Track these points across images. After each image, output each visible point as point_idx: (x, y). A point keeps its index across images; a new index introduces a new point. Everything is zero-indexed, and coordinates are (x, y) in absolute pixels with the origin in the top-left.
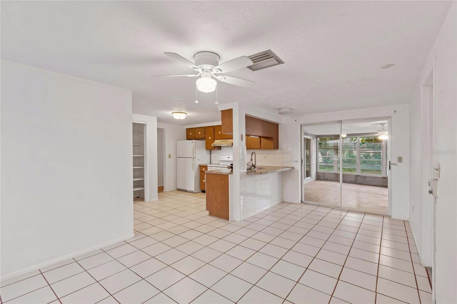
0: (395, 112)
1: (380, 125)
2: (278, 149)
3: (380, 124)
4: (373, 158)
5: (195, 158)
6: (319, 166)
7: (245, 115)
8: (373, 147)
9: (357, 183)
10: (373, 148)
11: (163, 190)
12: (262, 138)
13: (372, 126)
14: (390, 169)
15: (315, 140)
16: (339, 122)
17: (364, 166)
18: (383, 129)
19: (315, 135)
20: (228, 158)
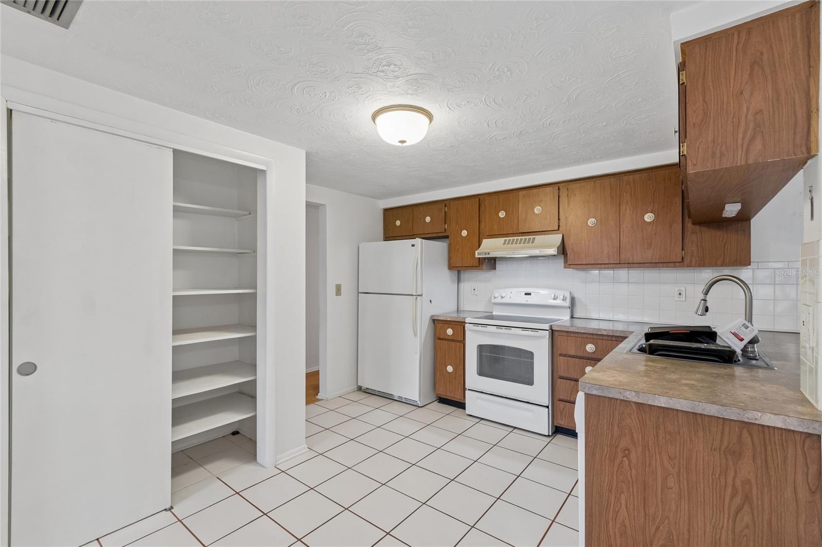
5: (421, 295)
11: (319, 391)
20: (526, 294)
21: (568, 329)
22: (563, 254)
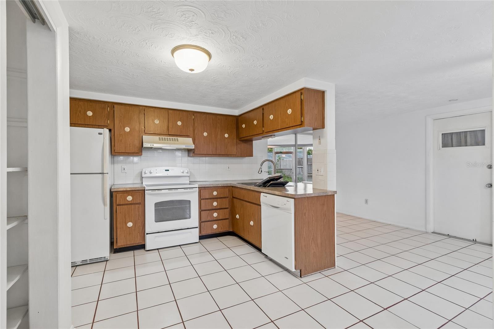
5: (108, 173)
20: (166, 170)
21: (206, 185)
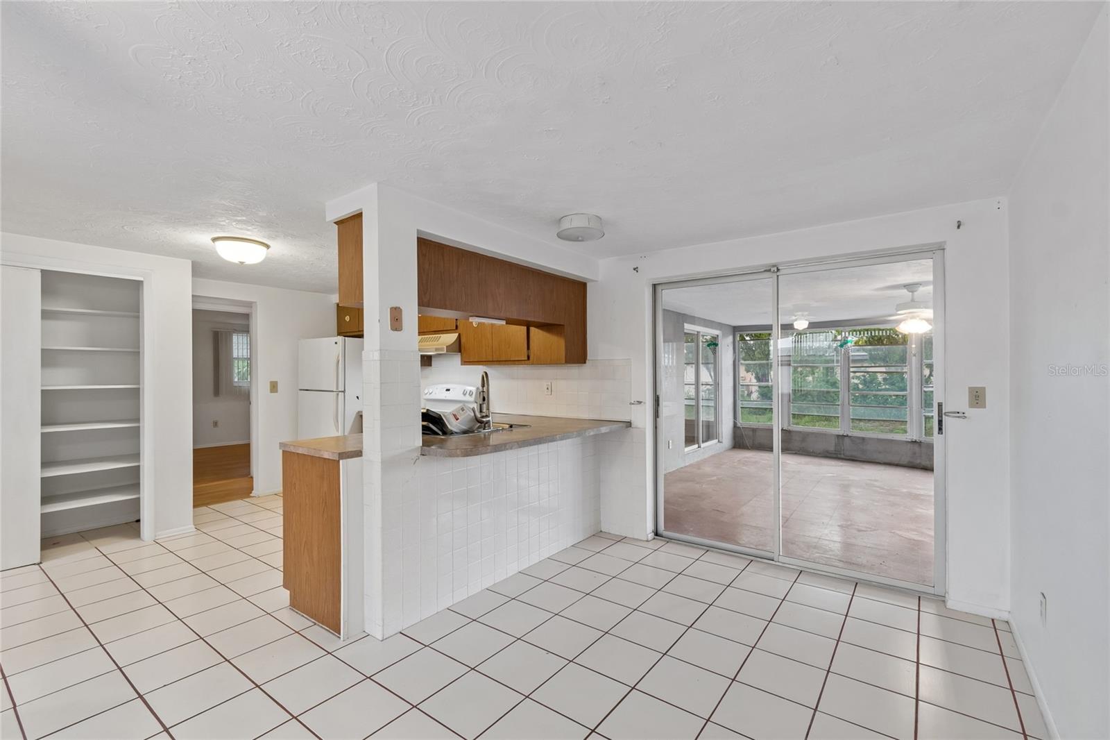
0: (959, 227)
1: (904, 291)
2: (585, 363)
3: (906, 286)
4: (884, 387)
5: (344, 392)
6: (740, 409)
7: (418, 238)
8: (886, 357)
9: (842, 456)
10: (885, 360)
11: (253, 490)
12: (532, 329)
13: (880, 293)
14: (940, 429)
15: (730, 339)
16: (770, 270)
17: (862, 412)
18: (913, 300)
19: (730, 326)
20: (447, 390)
22: (460, 351)
